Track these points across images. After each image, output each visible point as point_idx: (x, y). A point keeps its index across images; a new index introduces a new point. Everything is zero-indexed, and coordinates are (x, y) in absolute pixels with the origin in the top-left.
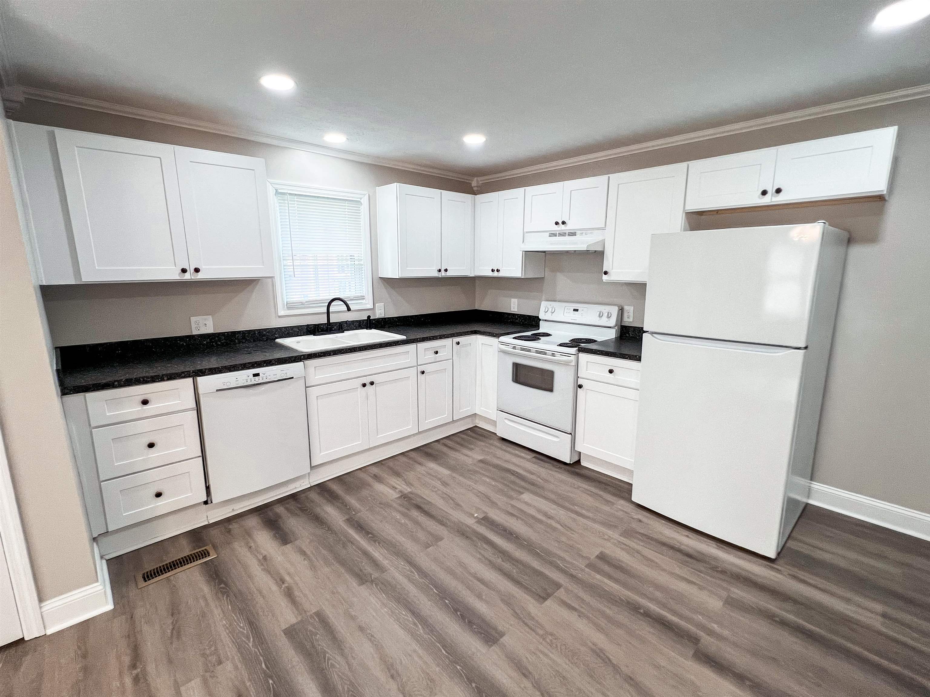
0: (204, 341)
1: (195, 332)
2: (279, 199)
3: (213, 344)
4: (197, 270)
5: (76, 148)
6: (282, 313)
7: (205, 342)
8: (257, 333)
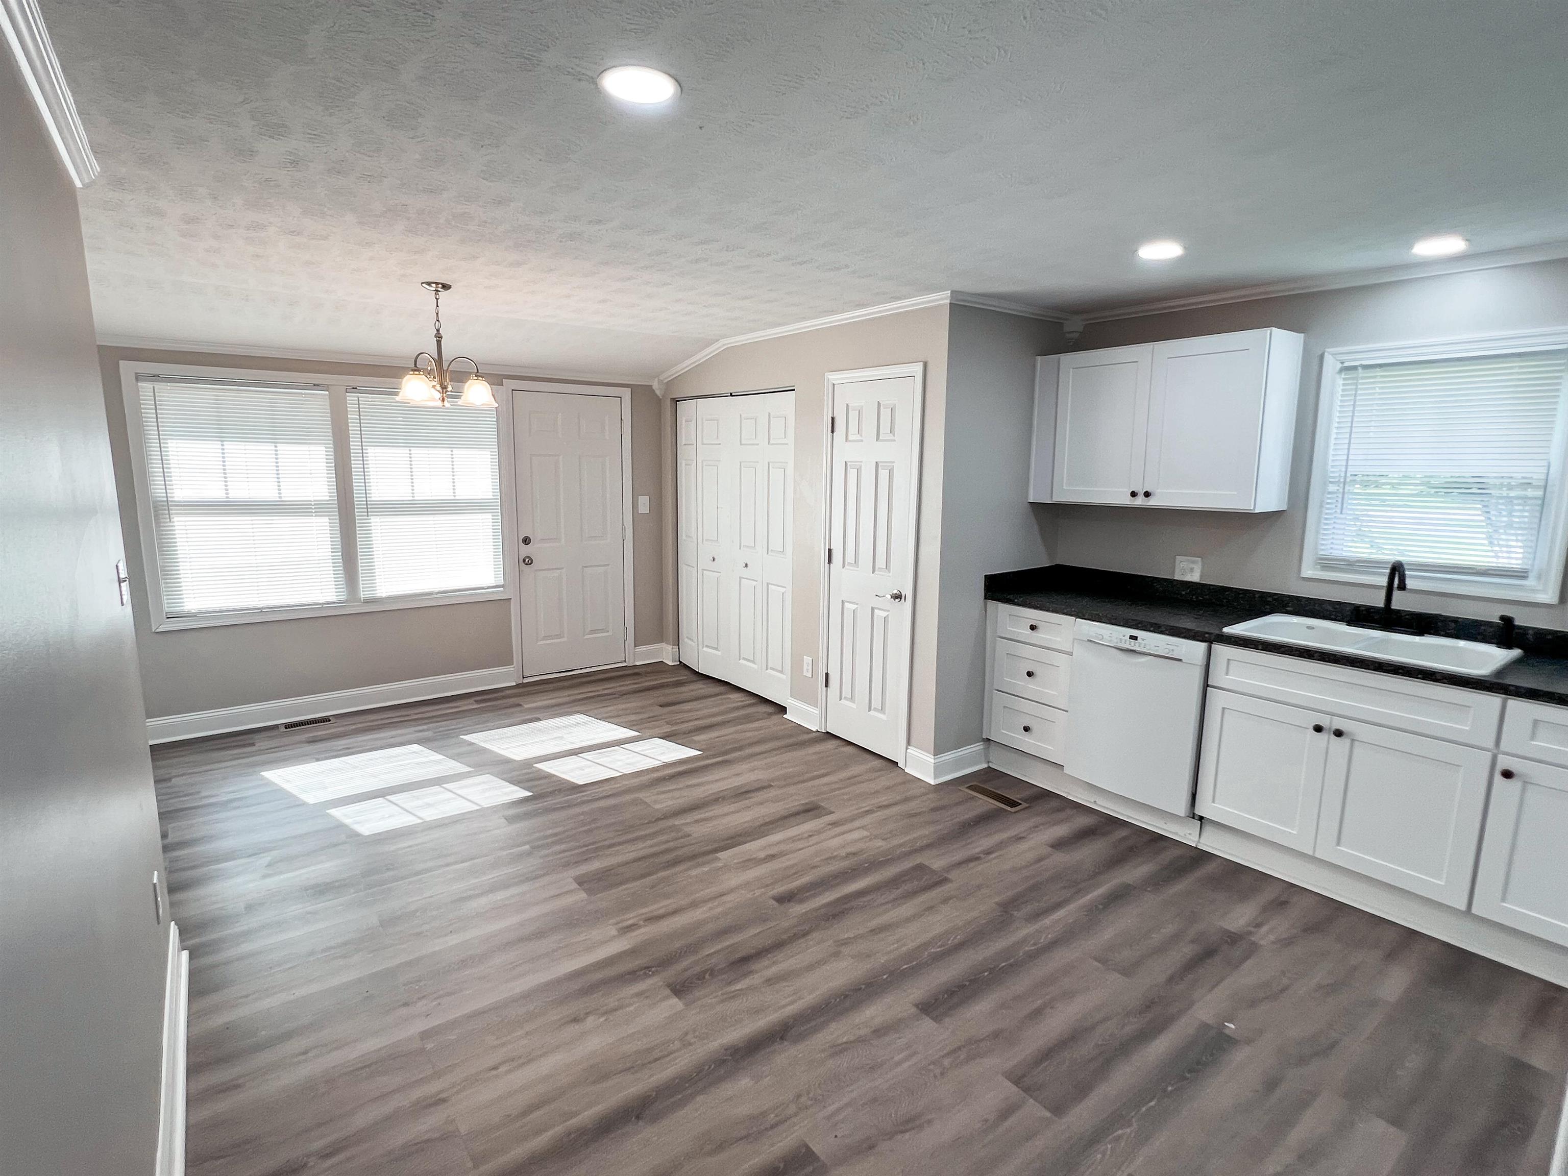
0: (1184, 591)
1: (1178, 577)
2: (1344, 379)
3: (1192, 598)
4: (1147, 494)
5: (1071, 370)
6: (1308, 571)
7: (1183, 593)
8: (1257, 596)
